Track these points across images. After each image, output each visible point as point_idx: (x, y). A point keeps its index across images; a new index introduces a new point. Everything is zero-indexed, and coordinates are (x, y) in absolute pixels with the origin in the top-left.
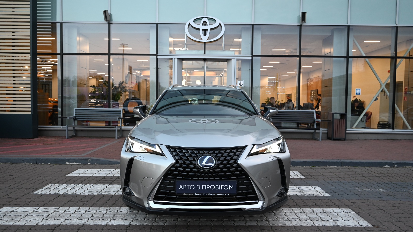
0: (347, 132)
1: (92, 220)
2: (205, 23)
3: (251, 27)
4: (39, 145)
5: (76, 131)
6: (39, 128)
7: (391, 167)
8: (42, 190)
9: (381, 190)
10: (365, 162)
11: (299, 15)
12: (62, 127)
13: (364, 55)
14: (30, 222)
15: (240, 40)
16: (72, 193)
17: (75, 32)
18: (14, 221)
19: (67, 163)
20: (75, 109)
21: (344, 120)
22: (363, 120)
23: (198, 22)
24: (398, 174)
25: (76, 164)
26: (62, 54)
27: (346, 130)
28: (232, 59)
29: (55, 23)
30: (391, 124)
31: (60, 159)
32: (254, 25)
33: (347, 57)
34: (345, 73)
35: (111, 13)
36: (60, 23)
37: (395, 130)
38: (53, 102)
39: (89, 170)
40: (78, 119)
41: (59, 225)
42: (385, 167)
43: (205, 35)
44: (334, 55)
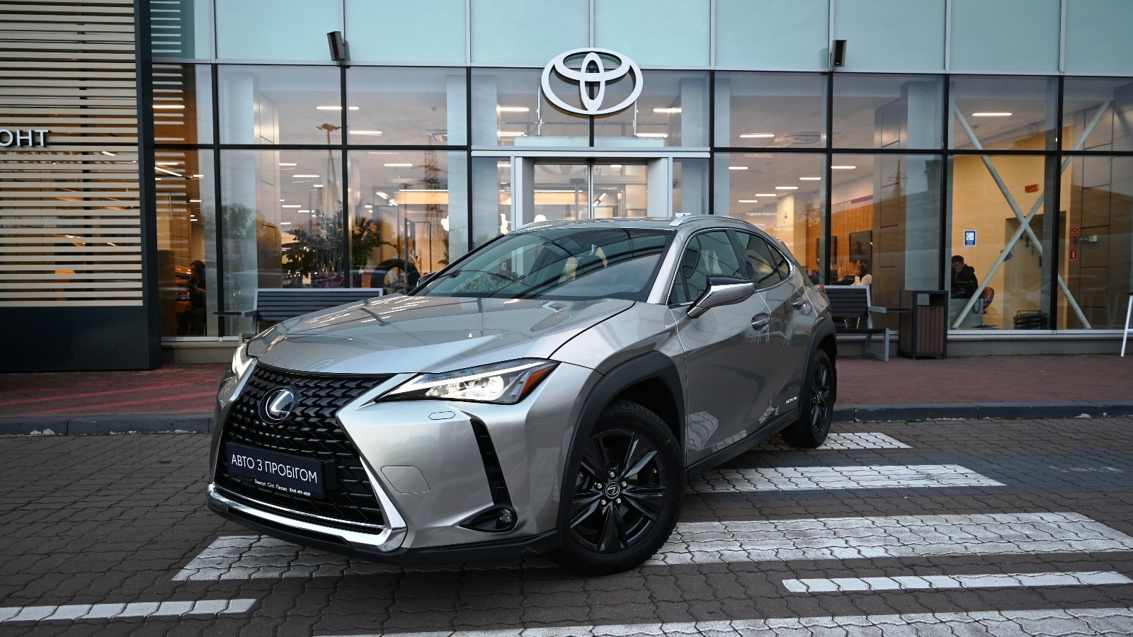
0: (949, 337)
2: (592, 67)
3: (707, 76)
6: (163, 344)
7: (1095, 418)
11: (826, 47)
12: (221, 339)
13: (979, 147)
17: (248, 90)
20: (255, 290)
21: (942, 308)
23: (573, 64)
26: (217, 147)
27: (946, 334)
28: (660, 158)
29: (193, 65)
30: (1049, 316)
32: (716, 72)
33: (944, 152)
35: (346, 40)
36: (210, 66)
37: (1059, 331)
40: (267, 318)
42: (1081, 417)
43: (592, 97)
44: (909, 147)
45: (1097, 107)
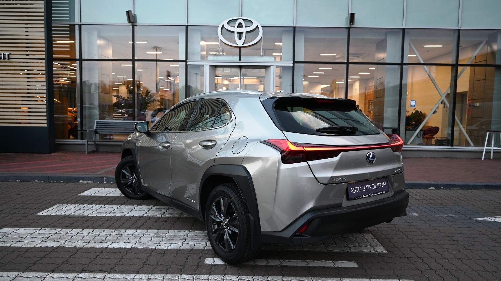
1: (93, 243)
2: (240, 25)
3: (292, 29)
4: (54, 161)
5: (97, 146)
6: (56, 142)
7: (437, 189)
8: (48, 211)
9: (414, 214)
10: (408, 184)
11: (348, 16)
12: (81, 141)
13: (422, 62)
14: (29, 244)
15: (281, 44)
16: (79, 214)
17: (96, 34)
18: (11, 242)
19: (80, 181)
20: (96, 121)
22: (419, 136)
23: (232, 24)
24: (441, 197)
25: (91, 182)
26: (81, 60)
28: (270, 66)
29: (74, 25)
30: (450, 140)
31: (73, 177)
32: (296, 28)
33: (402, 64)
34: (398, 83)
35: (135, 13)
36: (78, 25)
37: (455, 147)
38: (75, 113)
39: (103, 189)
40: (99, 133)
41: (58, 248)
42: (430, 188)
43: (240, 39)
44: (387, 62)
45: (480, 43)
